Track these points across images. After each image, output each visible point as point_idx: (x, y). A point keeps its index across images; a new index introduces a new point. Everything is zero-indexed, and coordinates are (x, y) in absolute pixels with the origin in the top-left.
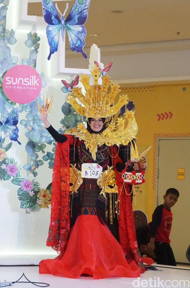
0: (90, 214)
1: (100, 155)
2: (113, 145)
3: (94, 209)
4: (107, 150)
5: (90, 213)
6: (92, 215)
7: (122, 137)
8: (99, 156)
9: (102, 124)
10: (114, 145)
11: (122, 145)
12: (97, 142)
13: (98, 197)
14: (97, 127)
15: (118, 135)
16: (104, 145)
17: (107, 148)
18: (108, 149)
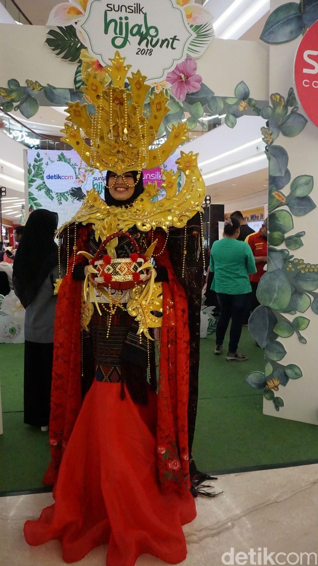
0: (106, 381)
1: (124, 252)
2: (154, 228)
3: (115, 369)
4: (141, 241)
5: (106, 377)
6: (111, 382)
7: (172, 211)
8: (122, 253)
9: (131, 183)
10: (157, 227)
11: (173, 227)
12: (118, 225)
13: (126, 339)
14: (122, 189)
15: (164, 207)
16: (134, 229)
17: (141, 235)
18: (142, 238)
